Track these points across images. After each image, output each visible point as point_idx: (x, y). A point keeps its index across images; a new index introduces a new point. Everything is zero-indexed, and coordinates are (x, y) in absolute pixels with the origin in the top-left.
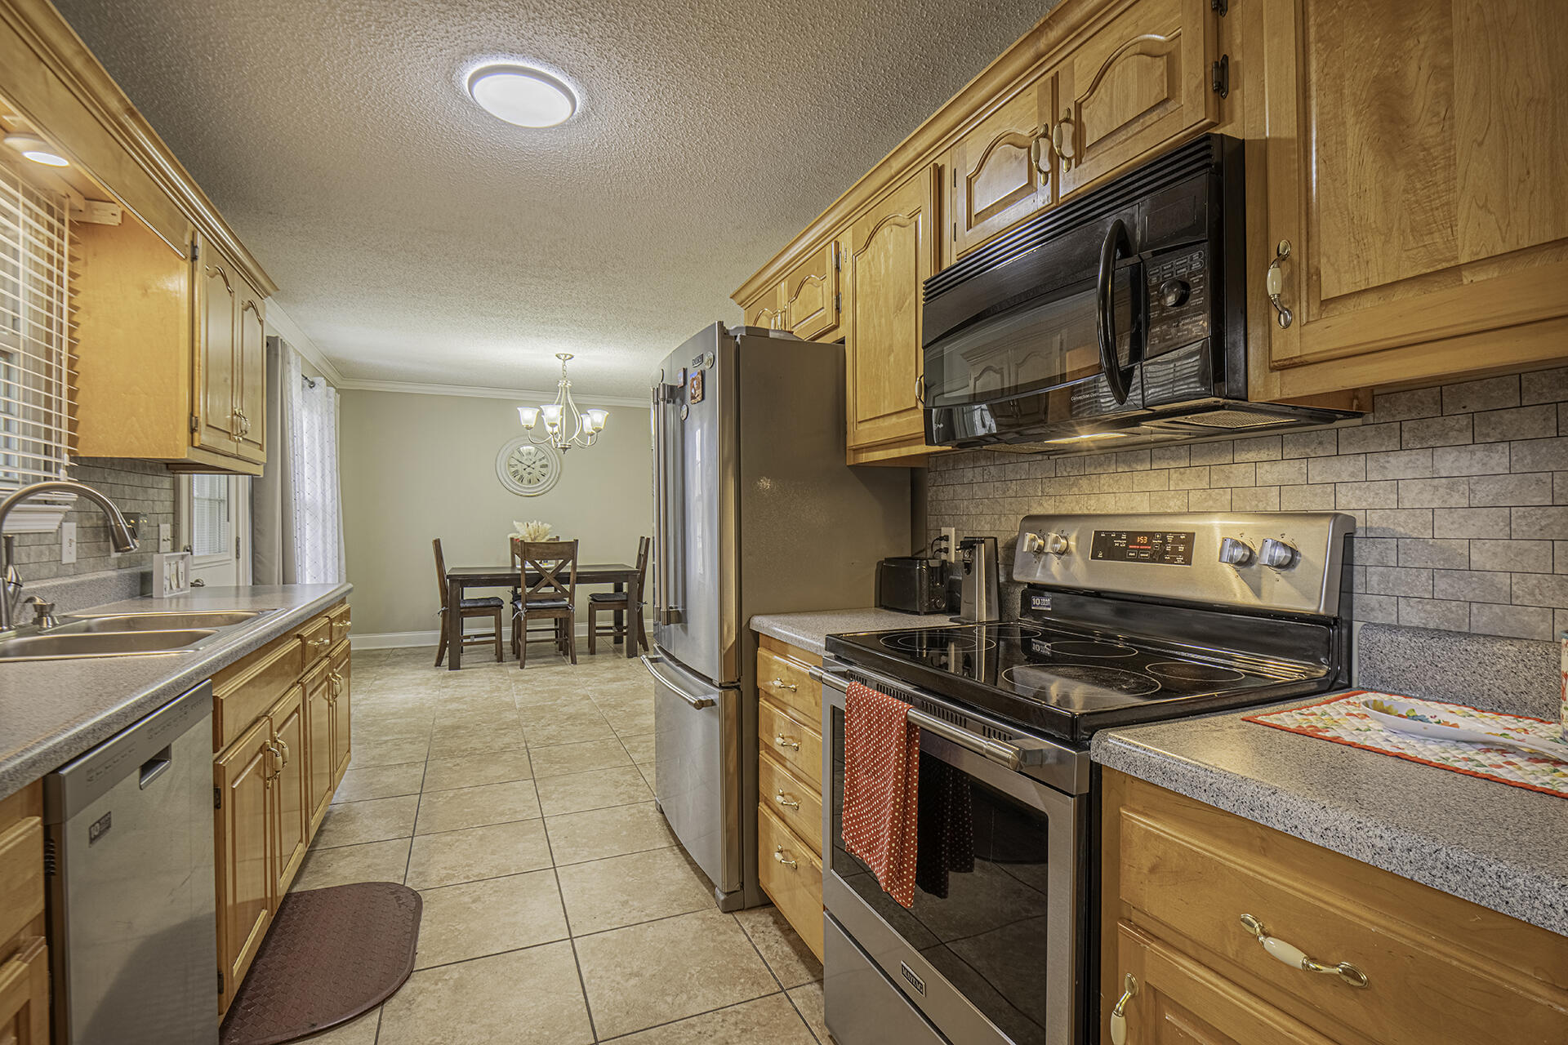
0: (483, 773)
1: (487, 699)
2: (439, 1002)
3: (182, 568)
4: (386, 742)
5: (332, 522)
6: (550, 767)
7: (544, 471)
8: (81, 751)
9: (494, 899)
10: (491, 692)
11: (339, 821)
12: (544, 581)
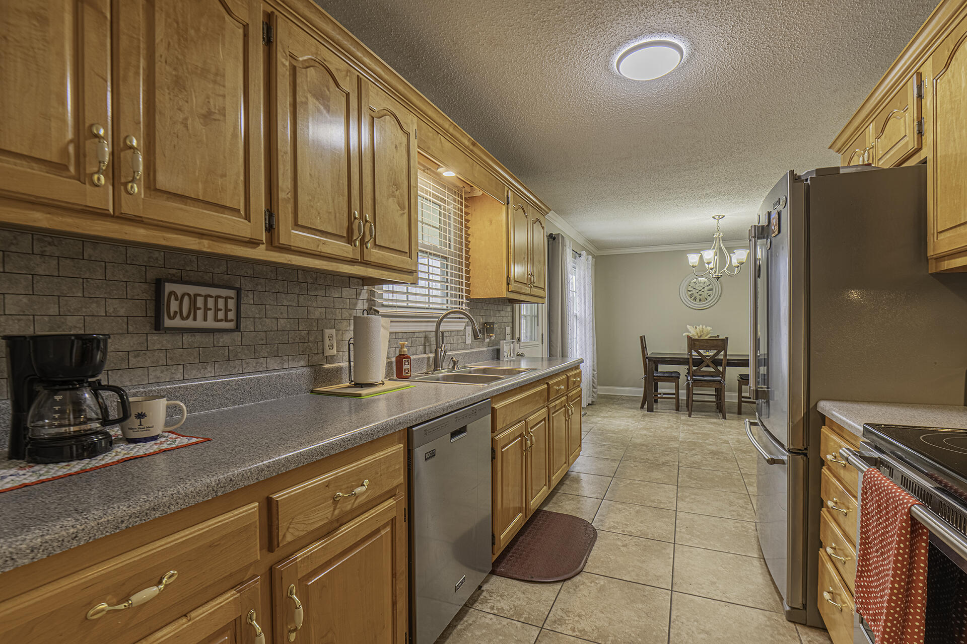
0: (649, 474)
1: (663, 432)
2: (590, 593)
3: (512, 348)
4: (604, 445)
5: (590, 326)
6: (690, 481)
7: (710, 293)
8: (421, 421)
9: (634, 549)
10: (668, 428)
11: (572, 481)
12: (705, 364)
